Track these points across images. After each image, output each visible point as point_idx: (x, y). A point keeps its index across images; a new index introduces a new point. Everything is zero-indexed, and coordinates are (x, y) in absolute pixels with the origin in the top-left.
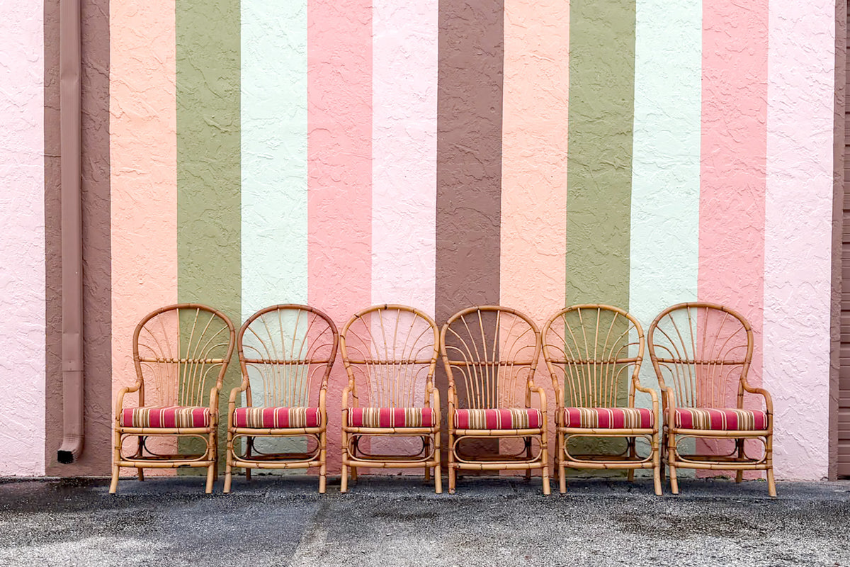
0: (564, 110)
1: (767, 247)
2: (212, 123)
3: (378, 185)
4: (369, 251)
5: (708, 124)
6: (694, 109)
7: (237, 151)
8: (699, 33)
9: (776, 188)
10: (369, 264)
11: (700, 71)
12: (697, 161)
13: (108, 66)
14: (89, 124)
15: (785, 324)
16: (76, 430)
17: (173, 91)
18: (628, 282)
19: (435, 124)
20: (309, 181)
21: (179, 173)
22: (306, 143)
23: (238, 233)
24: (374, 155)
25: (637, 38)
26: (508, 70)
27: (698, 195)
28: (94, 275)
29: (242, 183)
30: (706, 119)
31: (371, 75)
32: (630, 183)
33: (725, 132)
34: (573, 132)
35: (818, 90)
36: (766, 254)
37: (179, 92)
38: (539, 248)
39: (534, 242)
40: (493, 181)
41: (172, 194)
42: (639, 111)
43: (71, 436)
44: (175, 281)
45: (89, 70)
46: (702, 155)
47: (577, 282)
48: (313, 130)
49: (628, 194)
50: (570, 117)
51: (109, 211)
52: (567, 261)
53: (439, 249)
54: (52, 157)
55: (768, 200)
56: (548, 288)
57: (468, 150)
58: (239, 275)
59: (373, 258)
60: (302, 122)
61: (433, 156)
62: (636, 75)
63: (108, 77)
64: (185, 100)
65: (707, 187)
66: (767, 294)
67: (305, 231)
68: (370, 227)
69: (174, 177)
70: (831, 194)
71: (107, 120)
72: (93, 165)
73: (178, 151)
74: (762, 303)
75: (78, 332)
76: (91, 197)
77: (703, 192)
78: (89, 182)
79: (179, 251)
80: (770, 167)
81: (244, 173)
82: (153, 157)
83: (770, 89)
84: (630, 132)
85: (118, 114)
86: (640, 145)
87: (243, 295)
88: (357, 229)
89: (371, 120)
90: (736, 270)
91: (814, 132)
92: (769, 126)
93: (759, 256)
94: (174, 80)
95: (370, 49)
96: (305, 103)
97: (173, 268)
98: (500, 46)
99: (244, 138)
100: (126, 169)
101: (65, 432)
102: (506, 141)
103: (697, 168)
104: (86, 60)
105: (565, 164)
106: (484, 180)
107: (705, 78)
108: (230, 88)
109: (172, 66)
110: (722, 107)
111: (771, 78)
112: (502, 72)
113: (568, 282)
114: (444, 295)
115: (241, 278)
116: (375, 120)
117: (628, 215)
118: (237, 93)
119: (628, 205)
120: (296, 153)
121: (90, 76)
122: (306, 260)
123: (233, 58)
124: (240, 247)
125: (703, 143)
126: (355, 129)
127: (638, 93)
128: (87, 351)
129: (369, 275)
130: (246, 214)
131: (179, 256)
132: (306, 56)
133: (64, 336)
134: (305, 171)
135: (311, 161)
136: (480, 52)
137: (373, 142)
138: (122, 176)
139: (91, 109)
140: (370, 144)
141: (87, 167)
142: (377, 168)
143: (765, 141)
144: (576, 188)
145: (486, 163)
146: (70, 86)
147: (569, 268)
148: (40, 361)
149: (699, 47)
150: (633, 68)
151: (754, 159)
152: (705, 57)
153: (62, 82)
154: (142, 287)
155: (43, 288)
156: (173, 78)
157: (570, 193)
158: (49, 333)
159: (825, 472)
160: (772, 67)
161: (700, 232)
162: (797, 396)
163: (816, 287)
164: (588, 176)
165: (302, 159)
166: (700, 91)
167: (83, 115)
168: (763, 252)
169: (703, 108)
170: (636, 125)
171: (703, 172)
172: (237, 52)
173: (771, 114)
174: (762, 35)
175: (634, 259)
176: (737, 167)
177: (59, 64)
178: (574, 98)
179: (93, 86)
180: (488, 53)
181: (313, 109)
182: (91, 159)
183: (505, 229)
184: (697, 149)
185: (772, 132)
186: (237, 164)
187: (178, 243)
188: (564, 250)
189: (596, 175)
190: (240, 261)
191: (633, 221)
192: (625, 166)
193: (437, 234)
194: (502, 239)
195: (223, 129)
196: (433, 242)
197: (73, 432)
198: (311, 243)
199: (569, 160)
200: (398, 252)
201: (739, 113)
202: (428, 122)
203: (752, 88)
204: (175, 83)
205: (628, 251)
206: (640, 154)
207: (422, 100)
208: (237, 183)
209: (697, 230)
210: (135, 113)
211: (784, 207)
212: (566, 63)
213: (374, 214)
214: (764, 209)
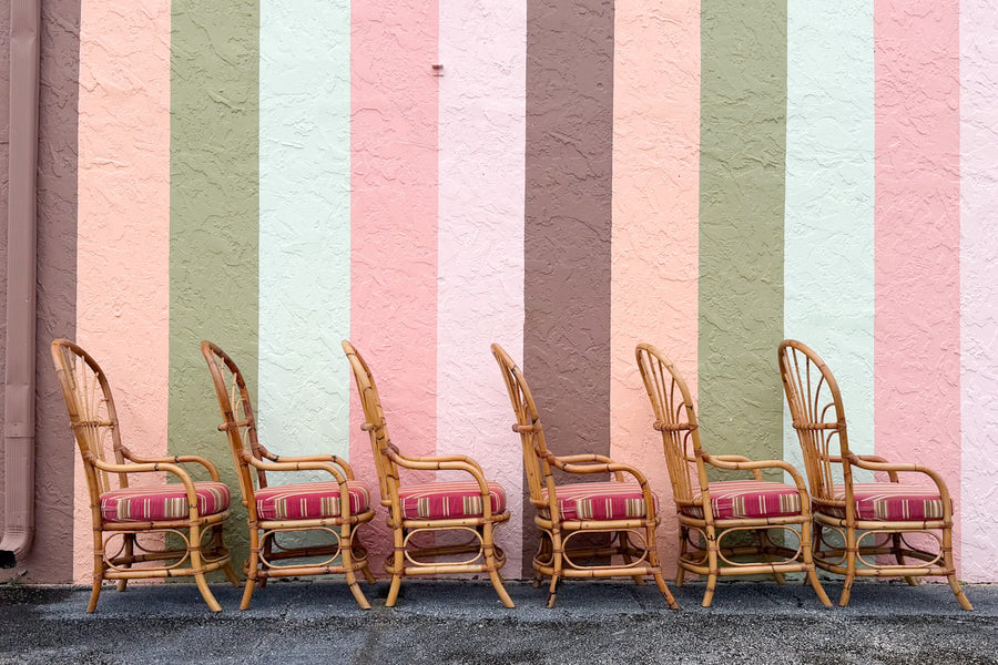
0: (695, 88)
1: (963, 273)
2: (219, 98)
3: (447, 185)
4: (435, 274)
5: (884, 110)
6: (867, 90)
7: (254, 137)
9: (974, 196)
10: (434, 290)
11: (872, 41)
12: (870, 157)
13: (78, 22)
14: (49, 99)
15: (989, 374)
16: (22, 518)
17: (167, 56)
18: (781, 317)
19: (523, 104)
20: (352, 178)
21: (173, 165)
22: (348, 127)
23: (256, 249)
24: (441, 146)
26: (620, 34)
27: (872, 202)
28: (52, 305)
29: (260, 180)
30: (882, 103)
31: (436, 38)
32: (782, 185)
33: (906, 120)
34: (709, 118)
36: (961, 282)
37: (175, 57)
38: (663, 270)
39: (655, 263)
40: (600, 181)
41: (165, 192)
42: (793, 91)
43: (15, 529)
44: (167, 312)
45: (51, 27)
46: (876, 149)
47: (714, 317)
48: (358, 111)
49: (781, 200)
50: (703, 97)
51: (75, 218)
52: (700, 289)
53: (530, 272)
55: (964, 211)
56: (677, 324)
57: (567, 140)
58: (256, 305)
59: (439, 283)
60: (343, 98)
61: (521, 147)
62: (789, 44)
63: (77, 37)
64: (183, 68)
65: (883, 192)
66: (964, 333)
67: (346, 245)
68: (435, 242)
69: (166, 171)
71: (75, 95)
72: (54, 154)
73: (172, 136)
74: (959, 347)
75: (26, 384)
76: (51, 198)
77: (879, 199)
78: (47, 177)
79: (171, 271)
80: (964, 167)
81: (263, 167)
82: (138, 144)
83: (963, 65)
84: (782, 119)
85: (90, 86)
86: (795, 135)
87: (261, 333)
88: (418, 244)
89: (436, 100)
90: (922, 302)
92: (962, 112)
93: (954, 284)
94: (168, 42)
96: (347, 74)
97: (164, 295)
98: (609, 2)
99: (264, 119)
100: (98, 159)
101: (7, 523)
102: (619, 128)
103: (870, 166)
104: (47, 12)
105: (696, 160)
106: (589, 179)
107: (878, 49)
108: (245, 52)
109: (166, 23)
110: (902, 88)
111: (963, 51)
112: (611, 37)
113: (702, 317)
114: (537, 333)
115: (257, 309)
116: (442, 97)
117: (780, 228)
118: (253, 58)
119: (780, 214)
120: (336, 141)
121: (53, 35)
122: (348, 286)
123: (248, 12)
124: (257, 267)
125: (878, 133)
126: (414, 110)
127: (791, 69)
128: (41, 410)
129: (434, 305)
130: (265, 222)
131: (172, 279)
132: (348, 12)
133: (8, 387)
134: (347, 165)
135: (355, 151)
136: (583, 10)
137: (440, 127)
138: (95, 170)
139: (54, 77)
140: (436, 129)
141: (45, 158)
142: (444, 162)
143: (958, 133)
144: (711, 192)
145: (590, 157)
146: (25, 46)
147: (704, 298)
149: (870, 9)
150: (785, 36)
151: (943, 157)
152: (878, 23)
153: (13, 40)
154: (119, 320)
156: (167, 39)
157: (704, 199)
160: (965, 38)
161: (876, 251)
164: (728, 176)
165: (344, 150)
166: (873, 66)
167: (41, 88)
168: (958, 278)
169: (877, 89)
170: (790, 108)
171: (879, 172)
172: (255, 4)
173: (965, 98)
175: (788, 286)
176: (922, 166)
177: (9, 19)
178: (708, 72)
179: (56, 50)
180: (593, 12)
181: (359, 81)
182: (52, 147)
183: (617, 246)
184: (869, 142)
185: (965, 121)
186: (254, 155)
187: (171, 261)
188: (695, 274)
189: (739, 175)
190: (257, 286)
191: (787, 236)
192: (776, 164)
193: (526, 252)
194: (613, 260)
195: (234, 108)
196: (521, 261)
197: (19, 524)
198: (355, 263)
199: (702, 154)
200: (473, 275)
201: (923, 96)
202: (514, 102)
203: (940, 64)
204: (169, 45)
205: (780, 277)
206: (796, 148)
207: (506, 72)
208: (253, 180)
209: (872, 247)
210: (114, 85)
211: (983, 219)
212: (696, 26)
213: (441, 223)
214: (958, 221)
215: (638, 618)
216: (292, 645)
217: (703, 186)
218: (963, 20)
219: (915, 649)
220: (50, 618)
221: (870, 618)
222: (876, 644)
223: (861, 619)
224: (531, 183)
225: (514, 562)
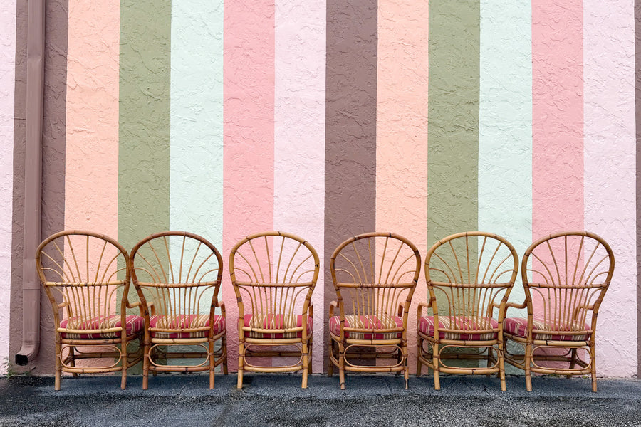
0: (425, 85)
1: (586, 192)
2: (147, 92)
3: (280, 142)
4: (272, 194)
5: (537, 96)
6: (529, 85)
7: (167, 115)
8: (530, 26)
9: (592, 147)
10: (272, 204)
11: (531, 56)
12: (529, 124)
13: (66, 49)
14: (50, 94)
16: (32, 335)
17: (117, 68)
18: (477, 219)
19: (323, 95)
20: (225, 139)
21: (121, 131)
22: (222, 109)
23: (168, 180)
24: (276, 119)
25: (482, 30)
26: (380, 54)
27: (531, 151)
28: (50, 212)
29: (171, 140)
30: (536, 92)
31: (273, 57)
32: (477, 141)
33: (551, 102)
34: (433, 103)
35: (623, 71)
36: (585, 198)
37: (122, 69)
38: (406, 192)
39: (402, 187)
40: (368, 140)
41: (115, 147)
42: (484, 86)
43: (28, 343)
44: (116, 217)
45: (51, 53)
46: (533, 120)
47: (437, 219)
48: (227, 100)
49: (476, 150)
50: (430, 90)
51: (64, 162)
52: (428, 202)
53: (328, 192)
54: (19, 119)
55: (586, 155)
56: (415, 223)
57: (350, 115)
58: (168, 212)
59: (275, 199)
60: (219, 92)
61: (323, 120)
62: (481, 58)
63: (66, 58)
64: (127, 75)
65: (538, 145)
66: (587, 228)
67: (221, 178)
68: (273, 175)
69: (116, 135)
70: (635, 152)
71: (64, 91)
72: (52, 126)
73: (120, 114)
75: (34, 259)
76: (50, 151)
77: (535, 149)
78: (48, 139)
79: (119, 193)
80: (586, 130)
81: (173, 133)
82: (100, 119)
83: (585, 70)
84: (477, 102)
85: (73, 86)
86: (484, 112)
87: (171, 228)
88: (263, 176)
89: (273, 93)
90: (561, 210)
91: (620, 103)
92: (586, 98)
93: (580, 200)
94: (118, 60)
95: (273, 37)
96: (221, 78)
97: (114, 207)
98: (375, 35)
99: (173, 104)
100: (78, 128)
101: (23, 339)
102: (379, 109)
103: (530, 129)
104: (48, 44)
105: (426, 127)
106: (363, 139)
107: (534, 61)
108: (162, 66)
109: (116, 49)
110: (549, 83)
111: (585, 61)
112: (376, 55)
113: (430, 219)
114: (332, 228)
115: (169, 215)
116: (277, 91)
117: (476, 167)
118: (167, 70)
119: (476, 158)
120: (215, 117)
121: (52, 57)
122: (222, 201)
123: (164, 43)
124: (168, 190)
125: (534, 110)
126: (260, 99)
127: (482, 73)
129: (271, 212)
130: (173, 164)
131: (119, 197)
132: (222, 42)
133: (25, 260)
134: (221, 131)
135: (226, 123)
136: (359, 40)
137: (275, 109)
138: (75, 134)
139: (52, 81)
140: (273, 110)
141: (47, 128)
142: (278, 129)
143: (582, 110)
144: (434, 145)
145: (364, 126)
146: (36, 63)
147: (430, 207)
148: (6, 282)
149: (530, 37)
150: (479, 53)
151: (574, 123)
152: (534, 45)
153: (29, 60)
154: (89, 221)
155: (11, 222)
156: (117, 59)
157: (430, 150)
158: (14, 258)
159: (635, 371)
160: (587, 53)
161: (533, 180)
162: (611, 309)
163: (624, 223)
164: (444, 136)
165: (219, 122)
166: (531, 70)
167: (45, 88)
168: (583, 196)
169: (534, 84)
170: (482, 96)
171: (535, 133)
172: (168, 38)
173: (587, 89)
174: (578, 28)
175: (481, 200)
176: (561, 130)
177: (27, 48)
178: (433, 75)
179: (54, 66)
180: (365, 41)
181: (228, 82)
182: (51, 121)
183: (379, 177)
184: (529, 115)
185: (587, 103)
186: (167, 126)
187: (119, 187)
188: (426, 194)
189: (451, 135)
190: (169, 201)
191: (480, 171)
192: (473, 128)
193: (326, 181)
194: (377, 185)
195: (156, 98)
196: (323, 186)
197: (30, 339)
198: (225, 187)
199: (429, 123)
200: (295, 194)
201: (561, 88)
202: (319, 93)
203: (572, 69)
204: (118, 62)
205: (476, 194)
206: (485, 119)
207: (314, 76)
208: (167, 140)
209: (530, 178)
210: (87, 85)
211: (598, 160)
212: (426, 48)
213: (276, 164)
214: (583, 162)
215: (387, 397)
216: (180, 412)
217: (430, 142)
218: (586, 42)
219: (548, 418)
220: (44, 395)
221: (526, 398)
222: (525, 414)
223: (520, 399)
224: (329, 141)
225: (319, 363)
